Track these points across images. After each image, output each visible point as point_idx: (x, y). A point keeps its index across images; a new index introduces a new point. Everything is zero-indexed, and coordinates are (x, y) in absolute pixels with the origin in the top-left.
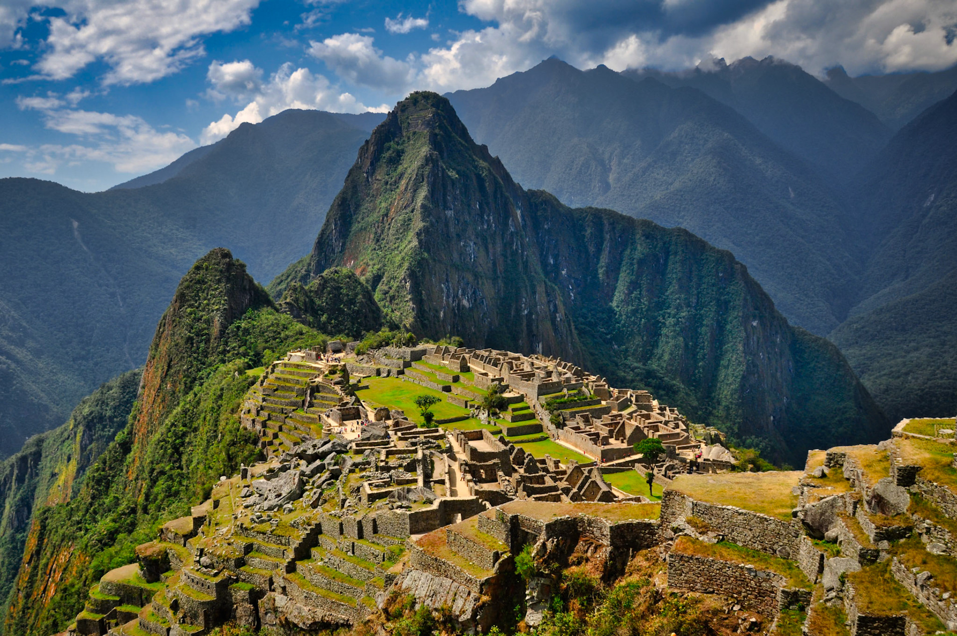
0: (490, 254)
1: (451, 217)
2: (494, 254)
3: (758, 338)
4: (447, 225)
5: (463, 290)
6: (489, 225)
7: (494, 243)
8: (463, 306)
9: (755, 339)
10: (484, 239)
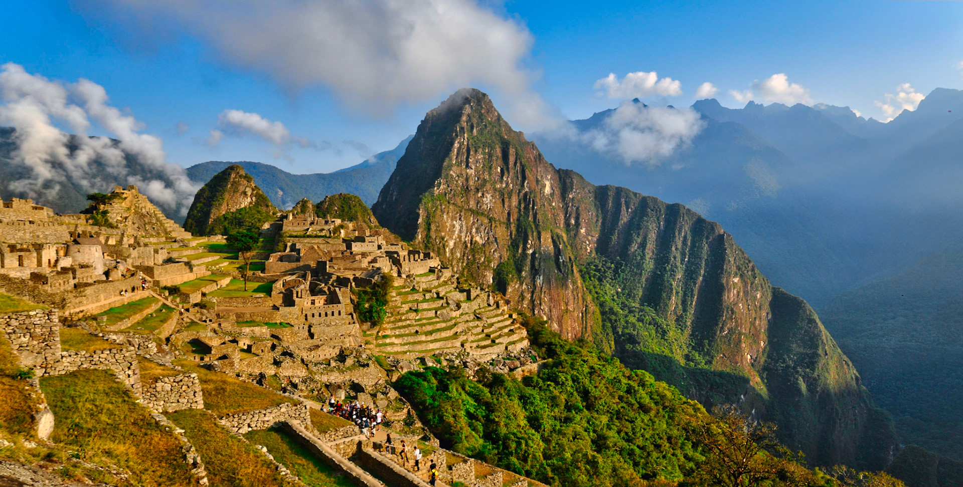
0: (506, 206)
1: (471, 174)
2: (510, 206)
3: (738, 293)
4: (467, 180)
5: (477, 229)
6: (507, 184)
7: (510, 198)
8: (476, 242)
9: (735, 292)
10: (502, 194)
